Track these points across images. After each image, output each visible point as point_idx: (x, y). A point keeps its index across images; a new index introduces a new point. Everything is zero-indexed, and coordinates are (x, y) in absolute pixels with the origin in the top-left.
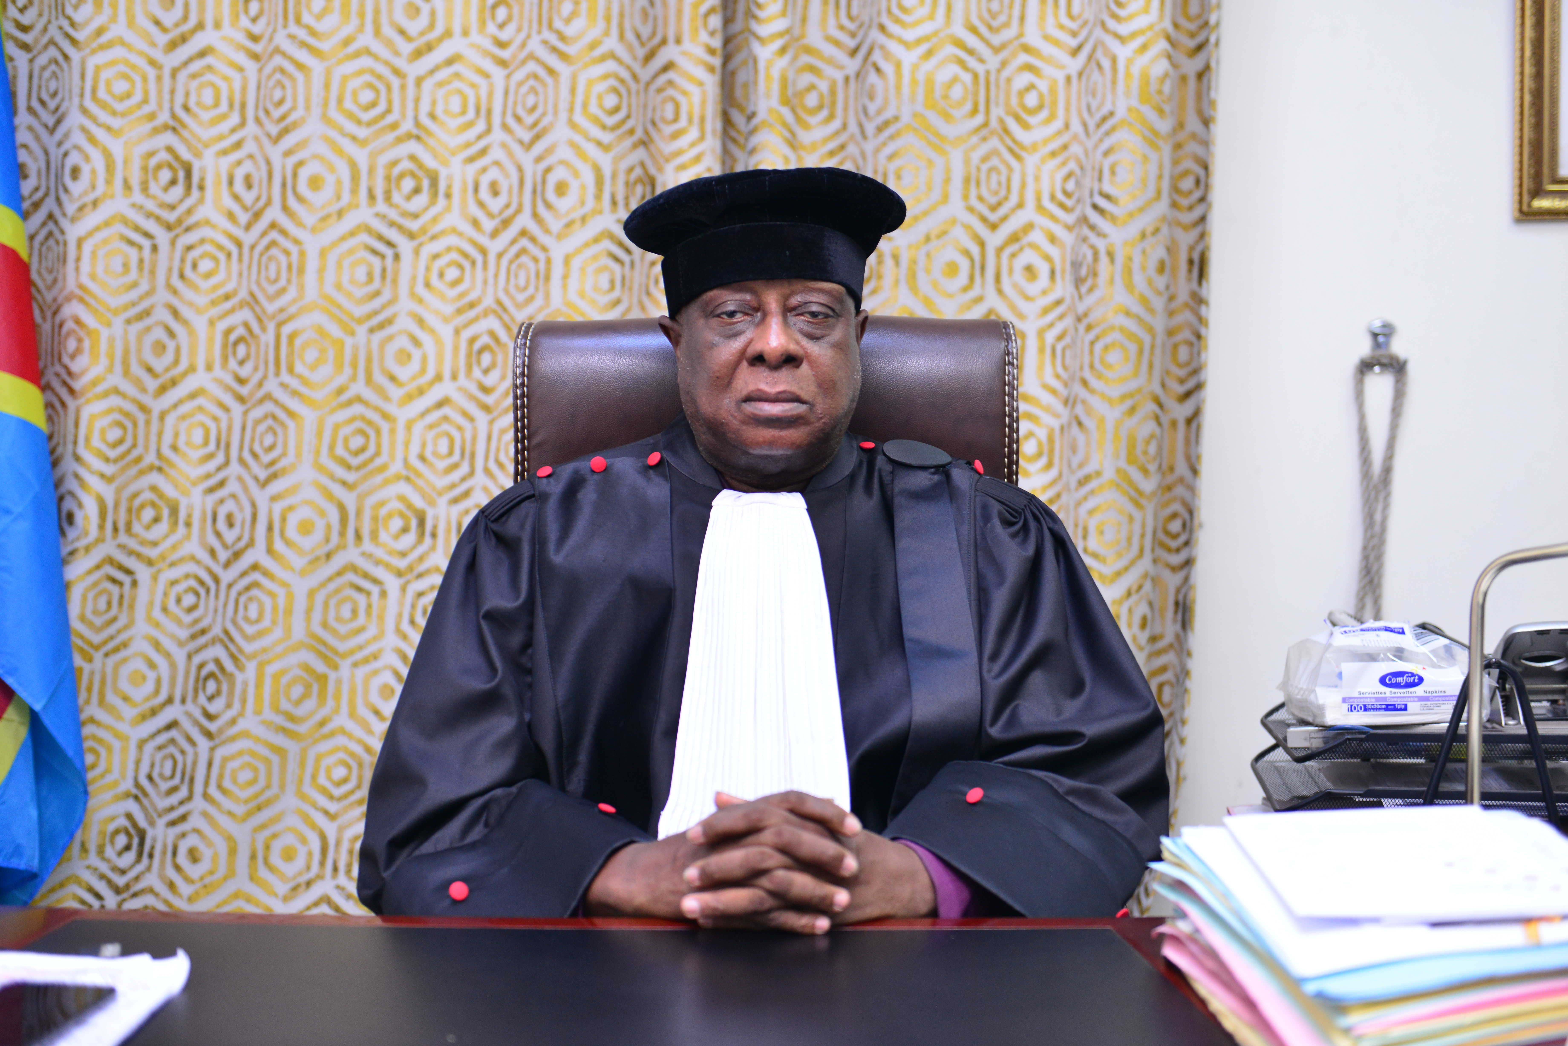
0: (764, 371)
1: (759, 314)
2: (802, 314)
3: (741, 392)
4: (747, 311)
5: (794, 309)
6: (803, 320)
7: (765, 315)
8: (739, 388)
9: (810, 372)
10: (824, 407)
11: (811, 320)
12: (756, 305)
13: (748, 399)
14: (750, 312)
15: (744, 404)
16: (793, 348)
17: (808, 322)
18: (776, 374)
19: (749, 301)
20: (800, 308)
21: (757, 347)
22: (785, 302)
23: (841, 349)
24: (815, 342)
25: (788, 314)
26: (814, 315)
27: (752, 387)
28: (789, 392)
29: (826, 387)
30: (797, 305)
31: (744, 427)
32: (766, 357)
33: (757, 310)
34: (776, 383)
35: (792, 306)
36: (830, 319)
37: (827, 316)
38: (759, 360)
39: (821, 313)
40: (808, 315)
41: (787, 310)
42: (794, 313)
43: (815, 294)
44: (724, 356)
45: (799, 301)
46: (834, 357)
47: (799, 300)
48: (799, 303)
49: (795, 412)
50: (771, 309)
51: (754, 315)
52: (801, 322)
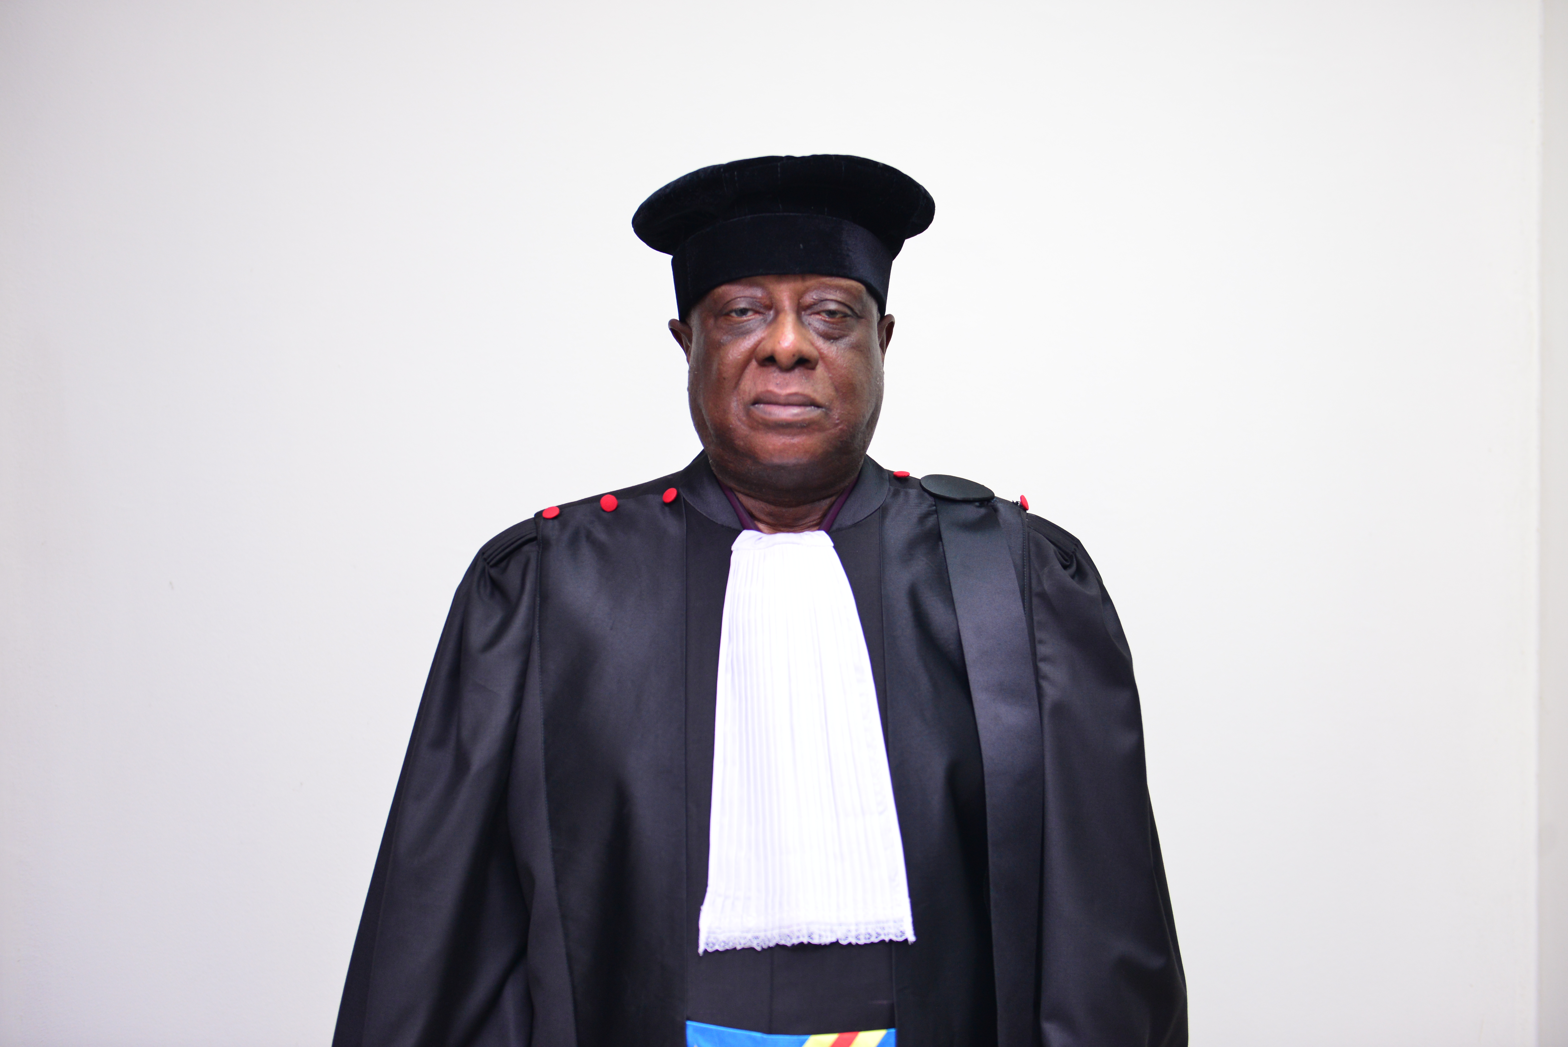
0: (775, 372)
1: (772, 312)
2: (818, 313)
3: (750, 393)
4: (758, 309)
5: (809, 307)
6: (818, 319)
7: (777, 313)
8: (747, 390)
9: (826, 374)
10: (842, 412)
11: (827, 319)
12: (768, 303)
13: (756, 401)
14: (762, 310)
15: (752, 408)
16: (807, 349)
17: (825, 321)
18: (787, 376)
19: (760, 298)
20: (815, 307)
21: (768, 347)
22: (799, 300)
23: (861, 351)
24: (833, 342)
25: (803, 313)
26: (831, 313)
27: (760, 388)
28: (802, 395)
29: (844, 391)
30: (812, 303)
31: (753, 433)
32: (777, 358)
33: (769, 307)
34: (787, 385)
35: (807, 304)
36: (848, 318)
37: (845, 315)
38: (769, 361)
39: (838, 311)
40: (824, 314)
41: (801, 309)
42: (809, 312)
43: (832, 291)
44: (732, 355)
45: (814, 299)
46: (853, 359)
47: (814, 297)
48: (814, 301)
49: (807, 417)
50: (784, 307)
51: (766, 313)
52: (816, 322)
